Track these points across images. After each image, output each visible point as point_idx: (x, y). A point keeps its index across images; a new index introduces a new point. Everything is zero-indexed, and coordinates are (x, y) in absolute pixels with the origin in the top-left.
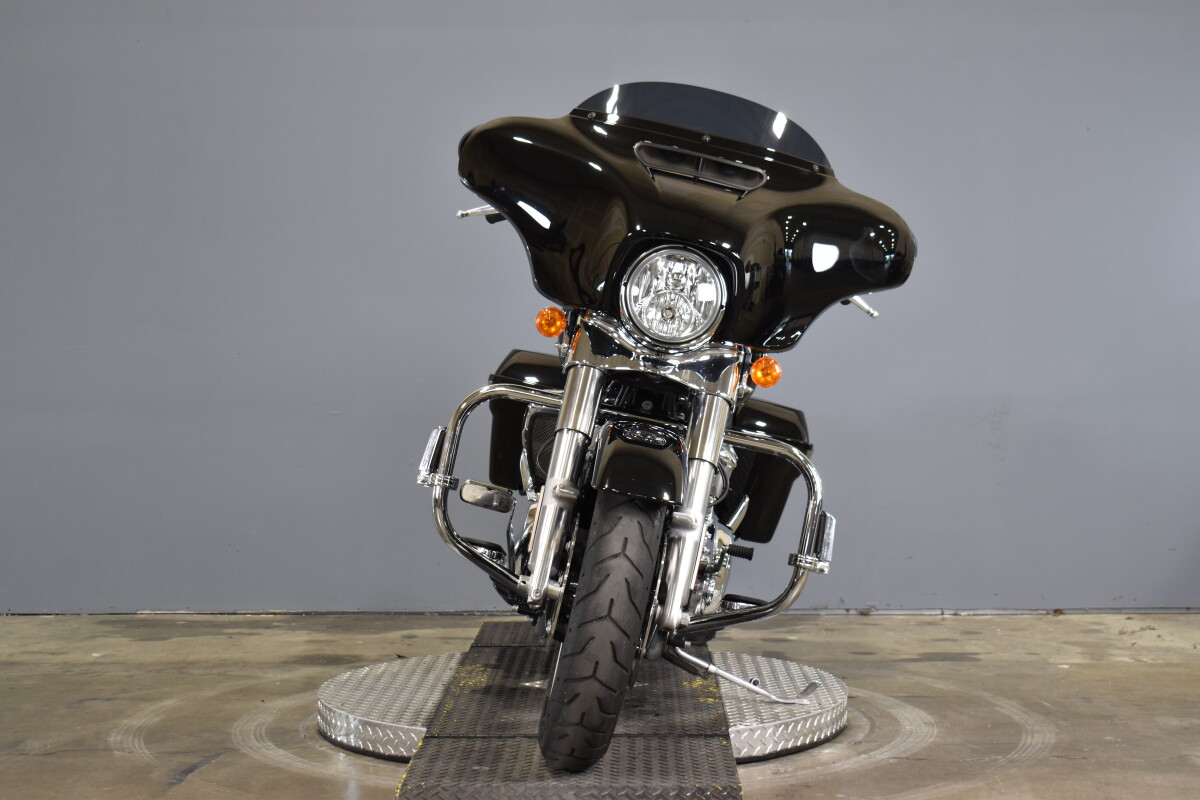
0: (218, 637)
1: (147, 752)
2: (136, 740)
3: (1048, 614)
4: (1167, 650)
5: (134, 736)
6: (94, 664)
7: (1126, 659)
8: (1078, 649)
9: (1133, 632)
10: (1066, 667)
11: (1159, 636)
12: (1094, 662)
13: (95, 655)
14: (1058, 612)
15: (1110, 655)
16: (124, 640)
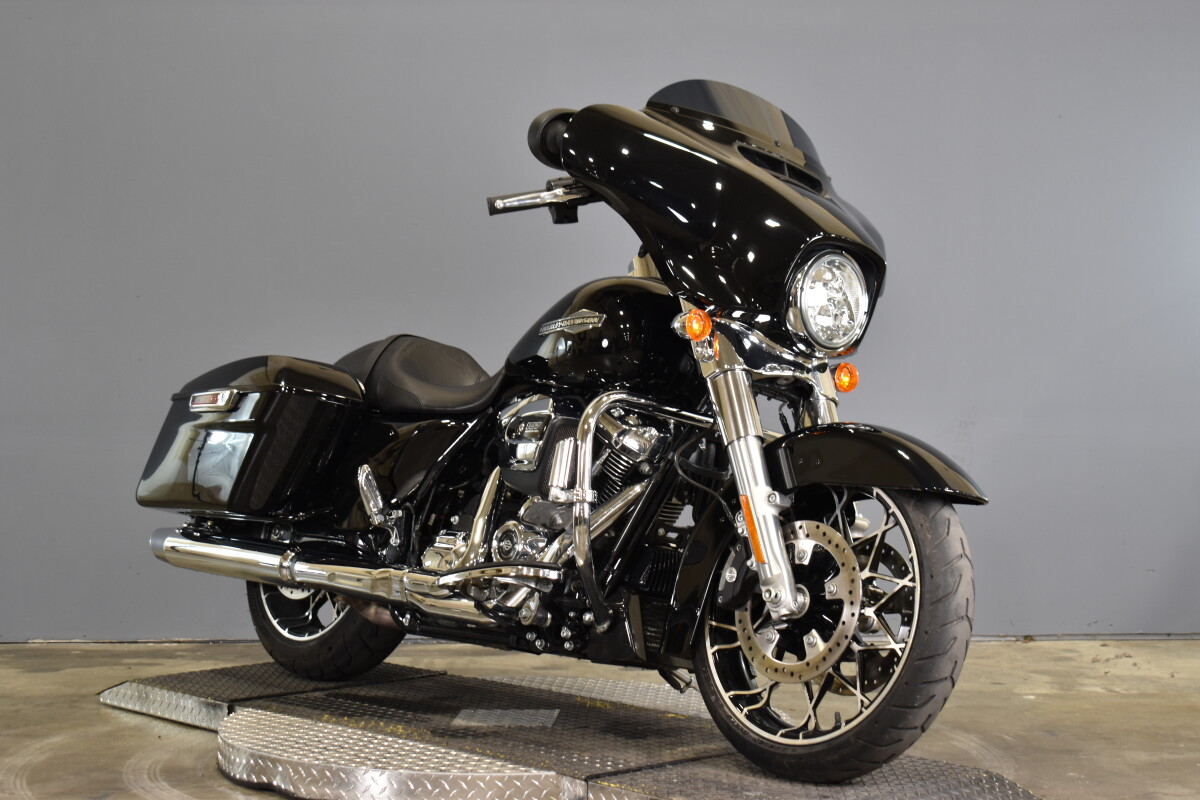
0: (115, 667)
1: (30, 794)
2: (18, 780)
3: (1018, 640)
4: (1143, 679)
5: (16, 777)
7: (1095, 688)
8: (1047, 679)
9: (1107, 660)
10: (1032, 697)
11: (1135, 664)
12: (1062, 692)
14: (1028, 638)
15: (1081, 684)
16: (12, 672)
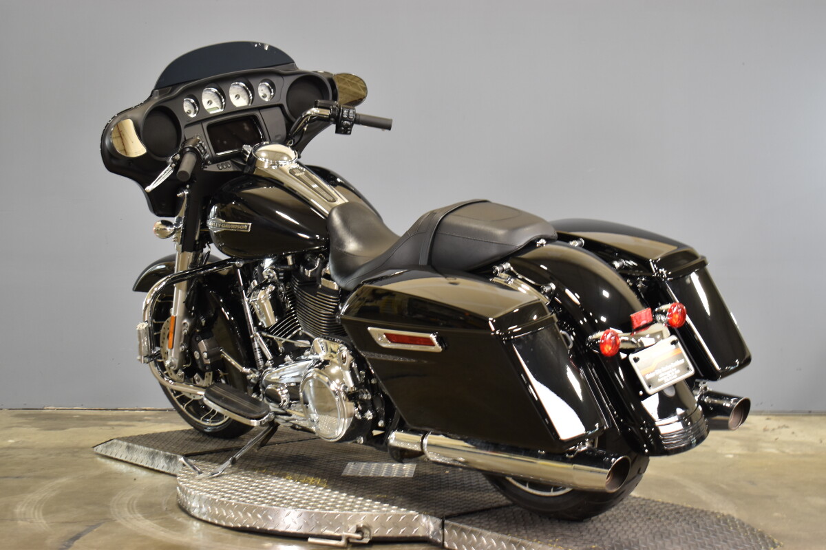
0: (103, 428)
1: (44, 522)
2: (36, 511)
4: (801, 444)
5: (35, 508)
6: (9, 448)
7: (772, 450)
9: (773, 430)
10: (731, 456)
11: (793, 433)
12: (750, 453)
13: (11, 441)
15: (761, 447)
16: (33, 430)
